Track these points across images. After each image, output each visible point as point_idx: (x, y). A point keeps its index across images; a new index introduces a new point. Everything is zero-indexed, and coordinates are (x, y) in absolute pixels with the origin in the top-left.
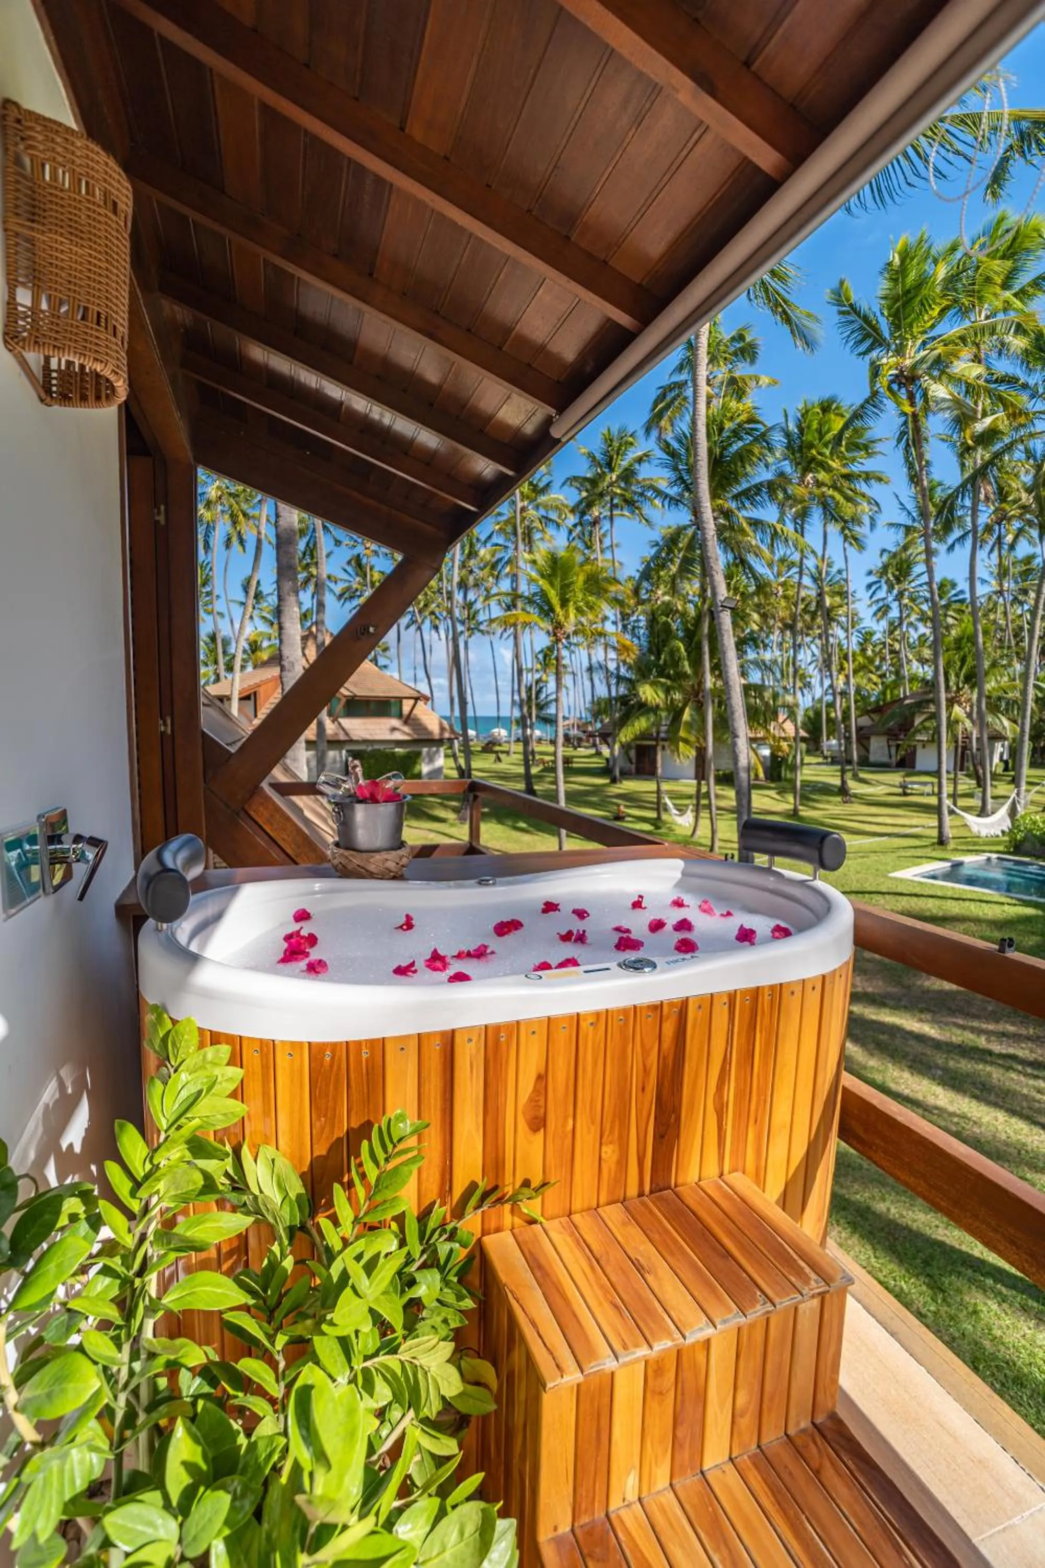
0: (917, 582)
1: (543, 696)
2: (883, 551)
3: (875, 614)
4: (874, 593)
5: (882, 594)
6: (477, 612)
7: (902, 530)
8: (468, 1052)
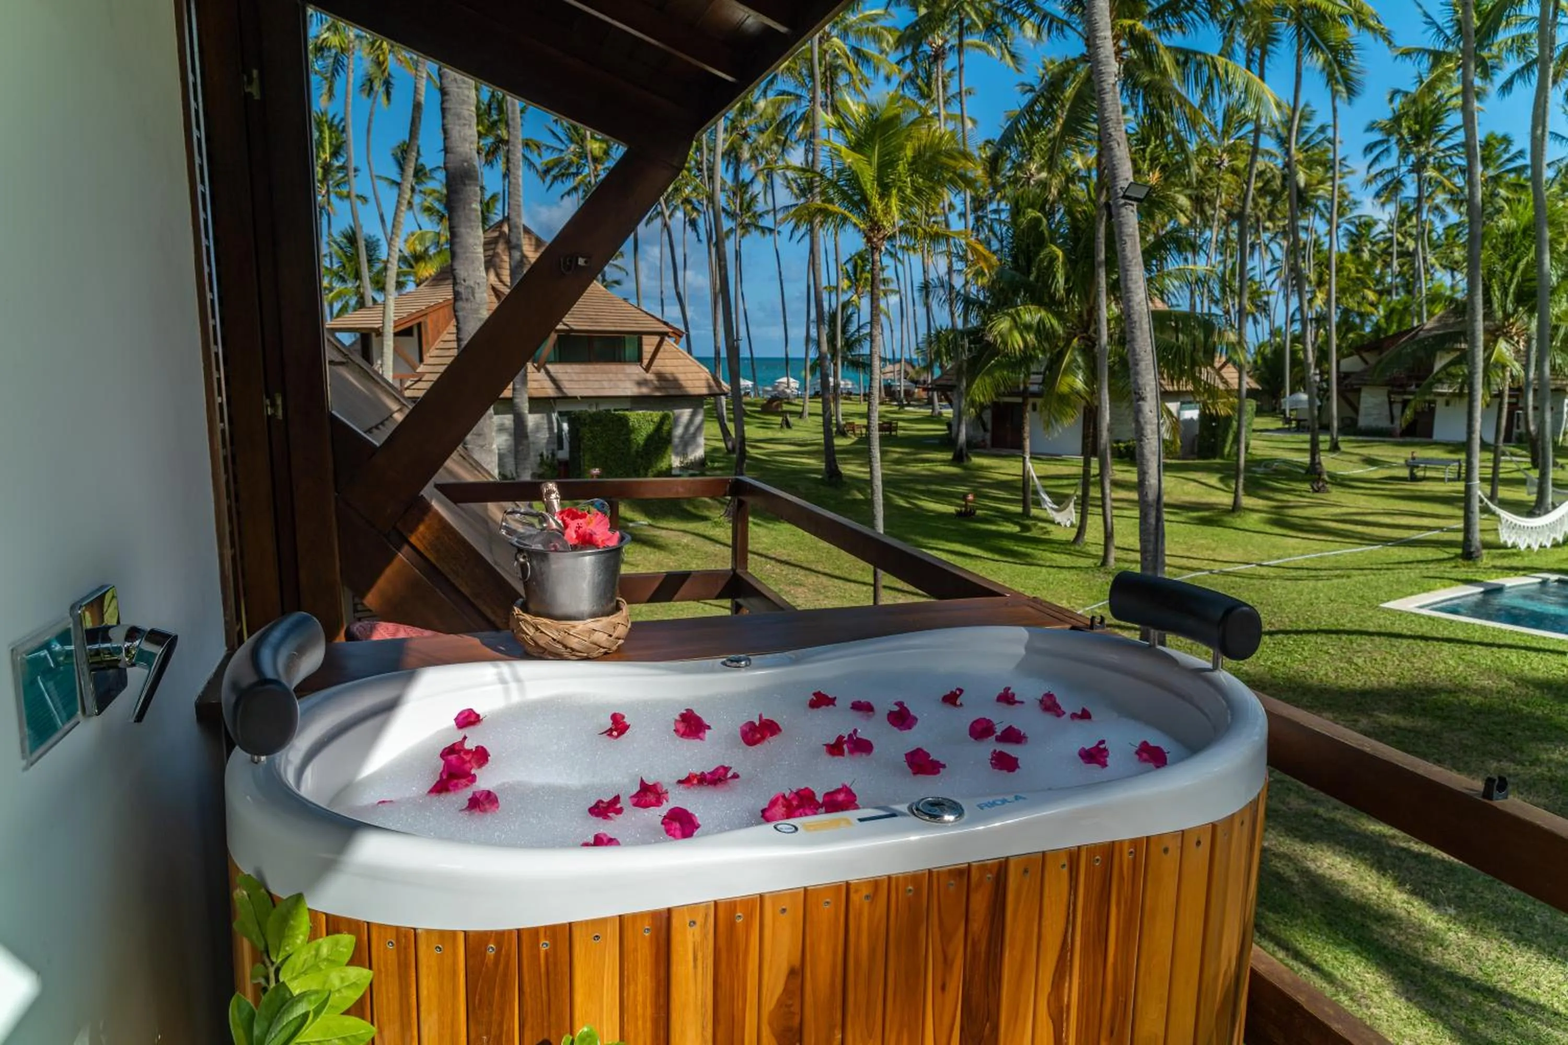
0: (1449, 143)
1: (853, 328)
2: (1395, 92)
3: (1377, 195)
4: (1376, 159)
5: (1390, 162)
6: (754, 198)
7: (1426, 62)
8: (690, 939)
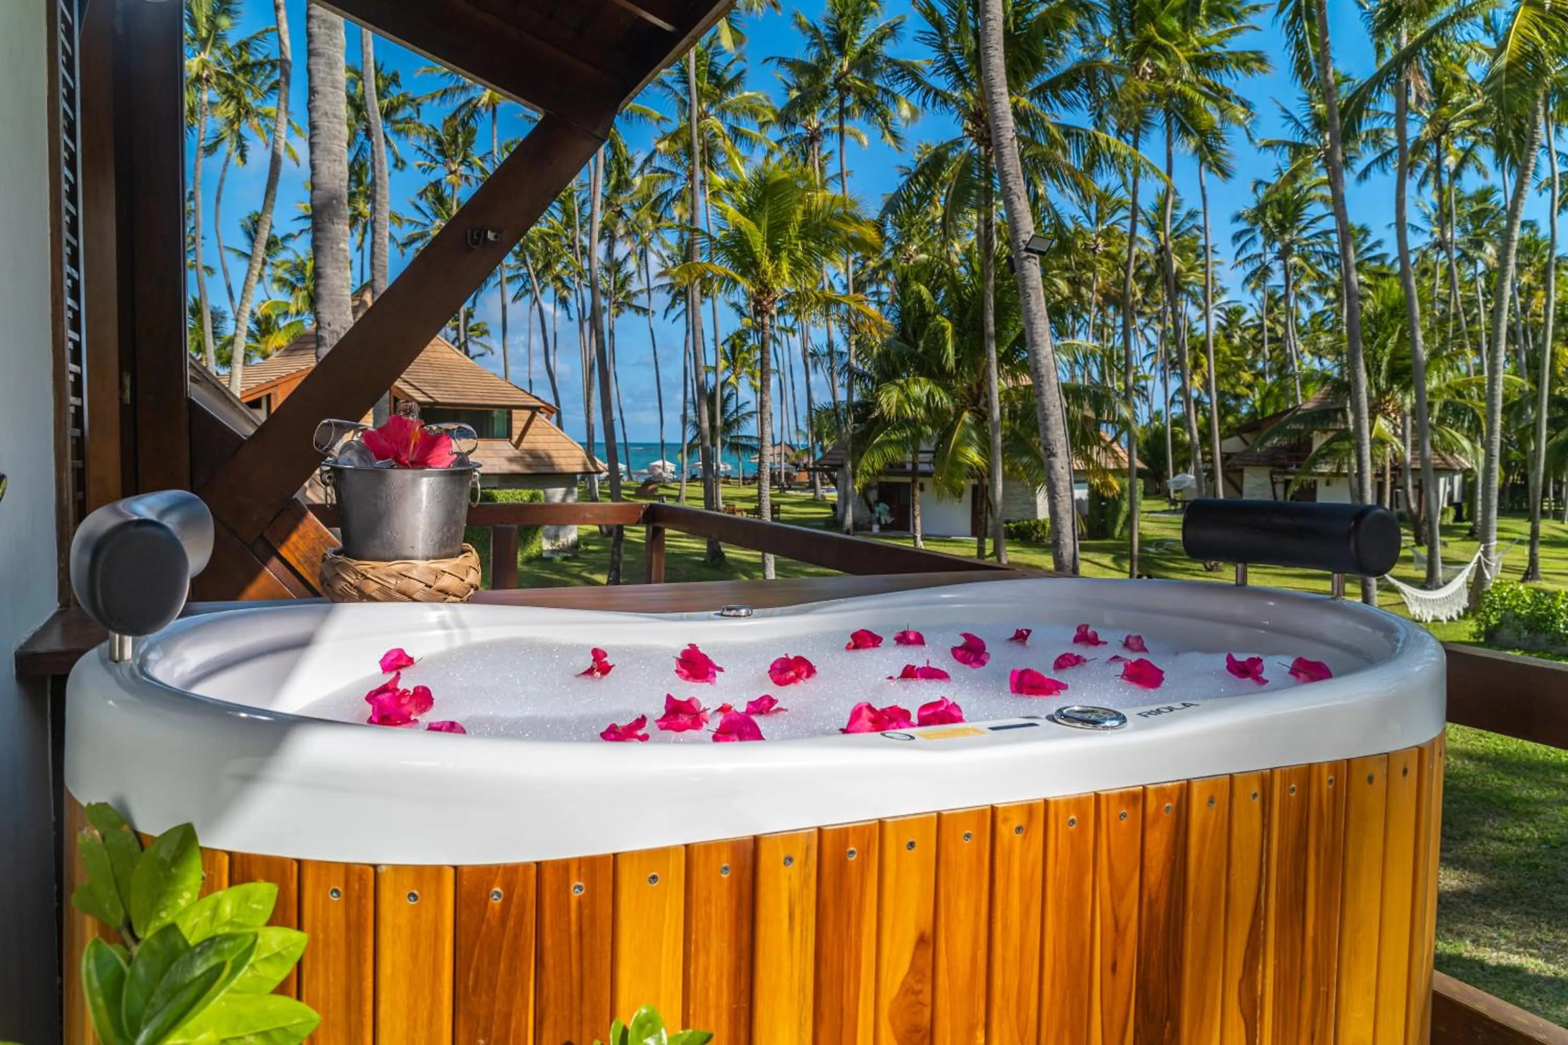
0: (1311, 231)
1: (732, 407)
2: (1258, 183)
3: (1247, 281)
4: (1243, 247)
5: (1257, 249)
6: (628, 277)
7: (1286, 153)
8: (784, 884)
